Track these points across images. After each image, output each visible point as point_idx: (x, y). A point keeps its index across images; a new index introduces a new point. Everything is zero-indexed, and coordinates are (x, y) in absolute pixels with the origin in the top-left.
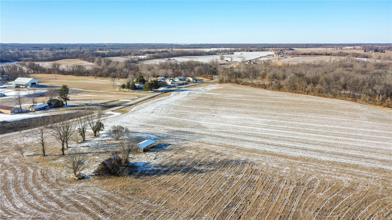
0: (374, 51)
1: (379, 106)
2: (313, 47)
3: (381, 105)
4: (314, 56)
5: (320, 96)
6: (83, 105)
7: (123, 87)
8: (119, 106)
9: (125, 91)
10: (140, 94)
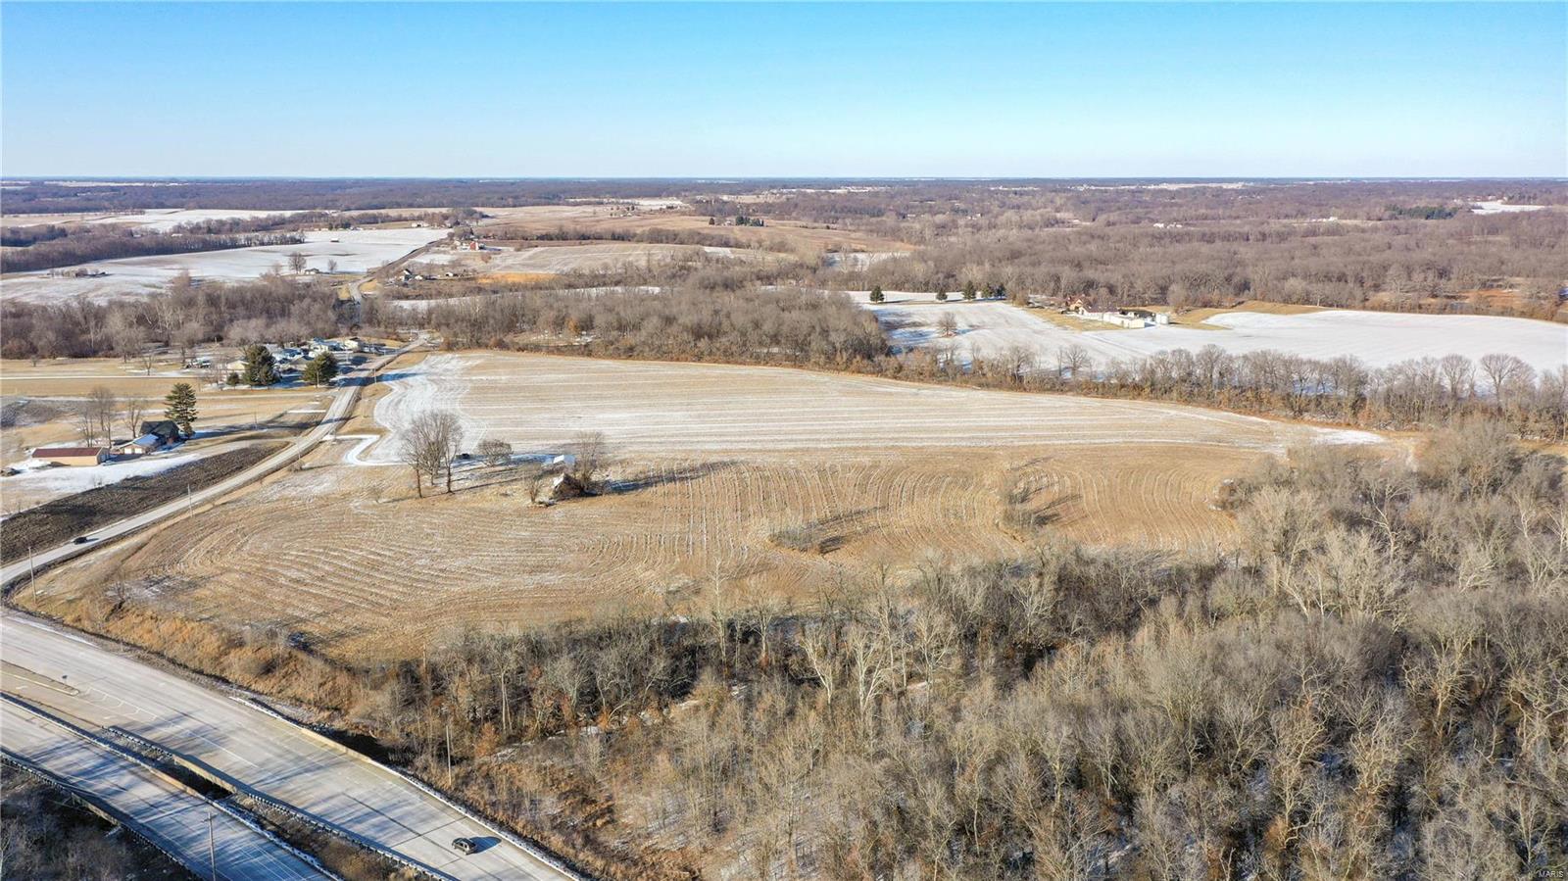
0: (735, 221)
6: (231, 430)
7: (234, 379)
8: (318, 423)
9: (244, 392)
10: (305, 394)
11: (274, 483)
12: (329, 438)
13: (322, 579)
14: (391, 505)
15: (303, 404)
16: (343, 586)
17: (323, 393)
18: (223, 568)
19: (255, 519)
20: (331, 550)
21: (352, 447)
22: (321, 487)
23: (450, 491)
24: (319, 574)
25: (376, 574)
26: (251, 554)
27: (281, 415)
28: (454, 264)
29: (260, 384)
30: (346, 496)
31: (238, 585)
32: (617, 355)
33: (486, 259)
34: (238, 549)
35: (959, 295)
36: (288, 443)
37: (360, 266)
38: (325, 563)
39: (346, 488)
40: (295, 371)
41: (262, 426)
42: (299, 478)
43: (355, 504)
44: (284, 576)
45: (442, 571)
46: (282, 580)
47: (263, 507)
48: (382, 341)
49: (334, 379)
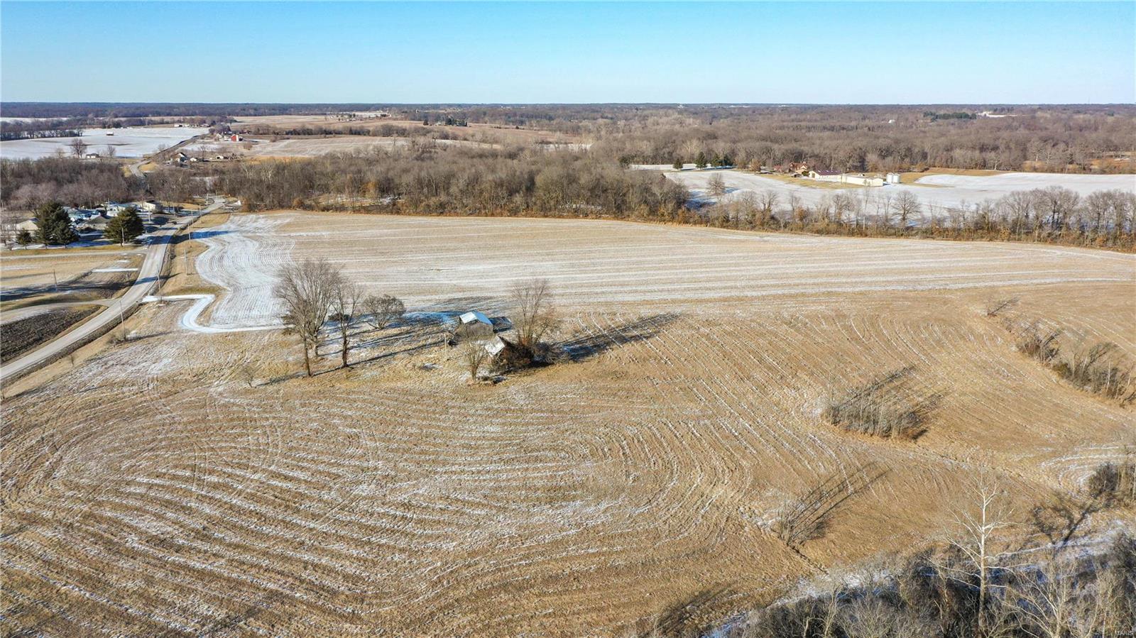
0: (444, 123)
1: (670, 223)
2: (274, 115)
3: (672, 219)
4: (325, 137)
5: (546, 217)
6: (24, 293)
7: (25, 238)
8: (132, 283)
9: (37, 252)
10: (112, 253)
11: (91, 360)
12: (149, 299)
13: (203, 535)
14: (270, 388)
15: (110, 262)
16: (246, 549)
17: (130, 251)
18: (24, 517)
19: (71, 418)
20: (204, 471)
21: (185, 309)
22: (159, 366)
23: (346, 365)
24: (197, 524)
25: (297, 520)
26: (69, 485)
27: (86, 275)
28: (222, 151)
29: (55, 243)
30: (199, 377)
31: (52, 555)
32: (428, 211)
33: (249, 147)
34: (48, 475)
35: (693, 166)
36: (98, 307)
37: (137, 153)
38: (201, 499)
39: (197, 365)
40: (94, 230)
41: (63, 287)
42: (125, 352)
43: (218, 388)
44: (134, 529)
45: (407, 506)
46: (133, 541)
47: (80, 398)
48: (181, 205)
49: (139, 237)
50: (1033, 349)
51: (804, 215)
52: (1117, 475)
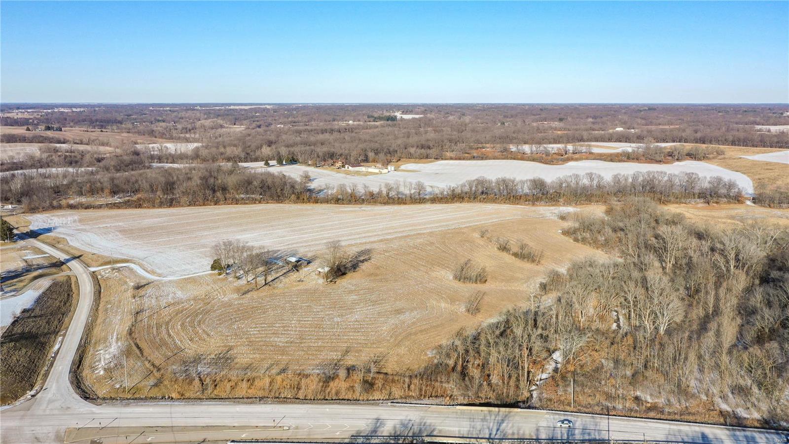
8: (62, 262)
10: (7, 247)
12: (93, 269)
15: (20, 253)
27: (26, 261)
35: (275, 163)
36: (69, 276)
50: (504, 248)
51: (372, 195)
52: (546, 285)
